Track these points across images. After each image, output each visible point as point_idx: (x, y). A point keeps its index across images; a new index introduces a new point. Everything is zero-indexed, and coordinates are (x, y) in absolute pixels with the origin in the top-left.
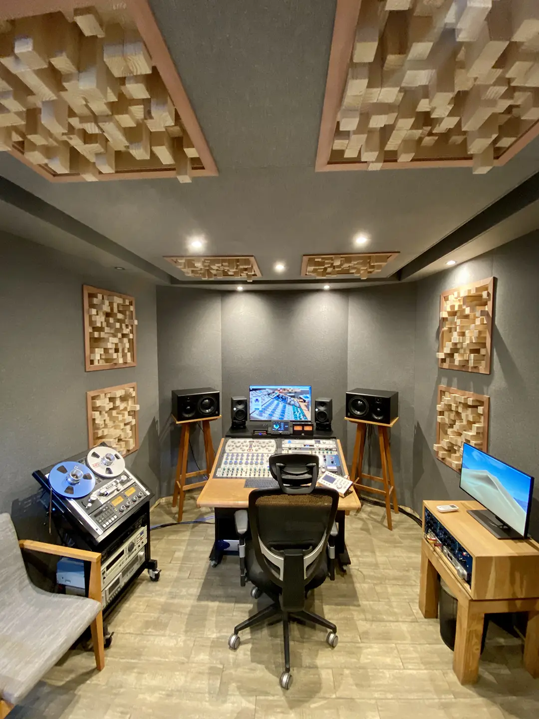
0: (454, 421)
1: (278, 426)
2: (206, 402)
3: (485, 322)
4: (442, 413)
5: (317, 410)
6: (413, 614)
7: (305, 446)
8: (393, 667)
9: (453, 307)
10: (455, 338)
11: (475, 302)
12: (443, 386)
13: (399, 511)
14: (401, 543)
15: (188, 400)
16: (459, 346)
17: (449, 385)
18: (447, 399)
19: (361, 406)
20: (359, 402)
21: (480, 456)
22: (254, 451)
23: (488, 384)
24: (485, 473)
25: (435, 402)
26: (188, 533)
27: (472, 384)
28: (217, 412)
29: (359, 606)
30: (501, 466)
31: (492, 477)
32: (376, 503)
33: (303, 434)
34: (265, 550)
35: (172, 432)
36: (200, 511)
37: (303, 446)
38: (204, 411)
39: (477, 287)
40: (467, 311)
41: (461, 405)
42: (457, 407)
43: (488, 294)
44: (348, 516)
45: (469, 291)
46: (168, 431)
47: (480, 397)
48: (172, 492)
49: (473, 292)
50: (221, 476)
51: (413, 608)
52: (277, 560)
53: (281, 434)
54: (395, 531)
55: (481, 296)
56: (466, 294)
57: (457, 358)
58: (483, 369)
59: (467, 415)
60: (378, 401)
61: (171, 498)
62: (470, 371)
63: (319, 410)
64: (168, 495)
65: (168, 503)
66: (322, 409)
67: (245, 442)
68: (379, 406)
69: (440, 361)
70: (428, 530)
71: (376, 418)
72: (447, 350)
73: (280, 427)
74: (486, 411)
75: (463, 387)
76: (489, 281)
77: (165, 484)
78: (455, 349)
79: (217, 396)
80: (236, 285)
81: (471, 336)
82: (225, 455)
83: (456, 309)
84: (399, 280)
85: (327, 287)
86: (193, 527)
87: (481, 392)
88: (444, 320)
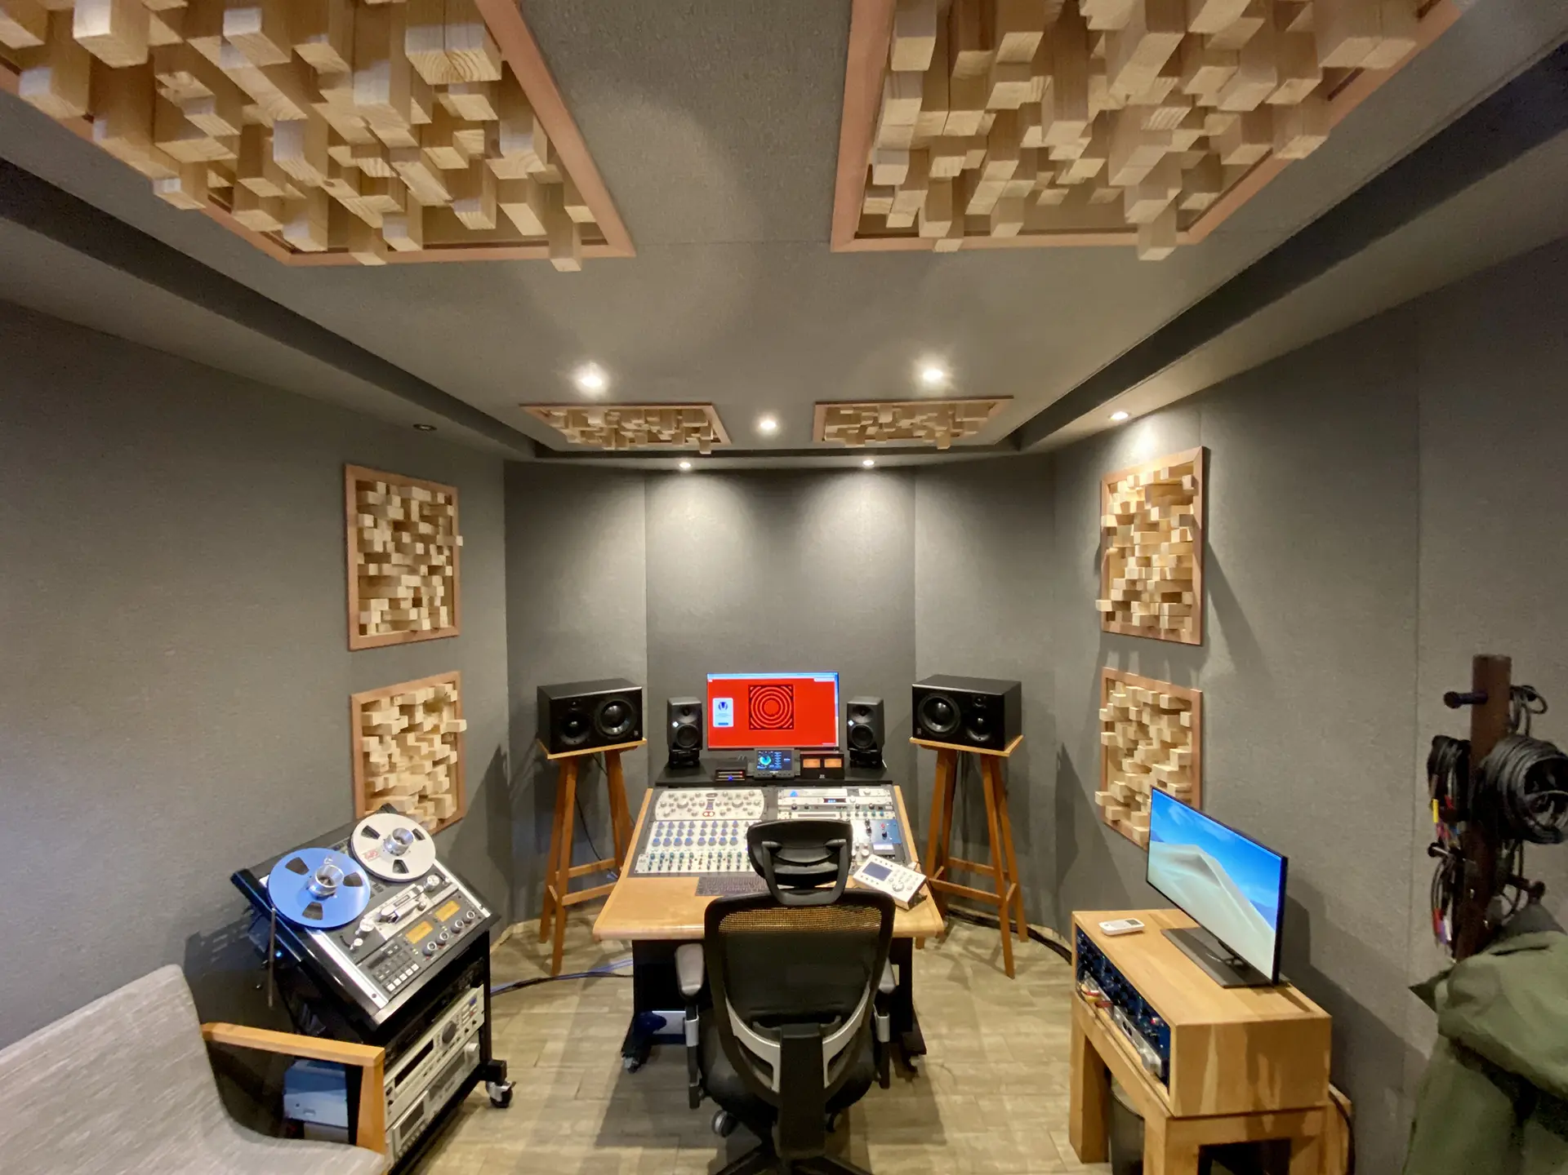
0: (1136, 743)
1: (770, 760)
2: (613, 710)
3: (1190, 538)
4: (1109, 726)
5: (851, 723)
6: (1057, 1156)
7: (826, 800)
9: (1125, 505)
10: (1132, 568)
11: (1169, 498)
12: (1110, 669)
13: (1030, 936)
14: (1031, 1004)
15: (574, 706)
16: (1139, 587)
17: (1124, 667)
18: (1119, 695)
19: (945, 712)
20: (940, 704)
21: (1184, 814)
22: (718, 816)
23: (1198, 665)
24: (1193, 850)
25: (1096, 702)
26: (575, 999)
27: (1167, 665)
28: (636, 733)
29: (943, 1143)
30: (1227, 836)
31: (1207, 858)
32: (980, 922)
33: (822, 776)
34: (740, 1029)
35: (538, 778)
36: (601, 950)
37: (822, 802)
38: (608, 731)
39: (1174, 465)
40: (1155, 514)
41: (1148, 710)
42: (1139, 713)
43: (1194, 482)
44: (922, 951)
45: (1157, 474)
46: (531, 775)
47: (1180, 692)
48: (539, 909)
49: (1164, 477)
50: (646, 871)
51: (1057, 1142)
52: (767, 1048)
53: (774, 776)
54: (1020, 979)
55: (1180, 484)
56: (1151, 481)
57: (1138, 611)
58: (1187, 634)
59: (1161, 729)
60: (979, 703)
61: (536, 924)
62: (1163, 638)
63: (855, 723)
64: (530, 916)
65: (530, 935)
66: (862, 720)
67: (698, 796)
68: (980, 712)
69: (1103, 614)
70: (1083, 974)
71: (975, 737)
72: (1117, 595)
73: (773, 762)
74: (1197, 722)
75: (1150, 672)
76: (1193, 454)
77: (523, 893)
78: (1133, 593)
79: (637, 695)
80: (677, 459)
81: (1163, 564)
82: (655, 825)
83: (1133, 510)
84: (1018, 446)
85: (869, 462)
86: (585, 986)
87: (1186, 682)
88: (1110, 531)
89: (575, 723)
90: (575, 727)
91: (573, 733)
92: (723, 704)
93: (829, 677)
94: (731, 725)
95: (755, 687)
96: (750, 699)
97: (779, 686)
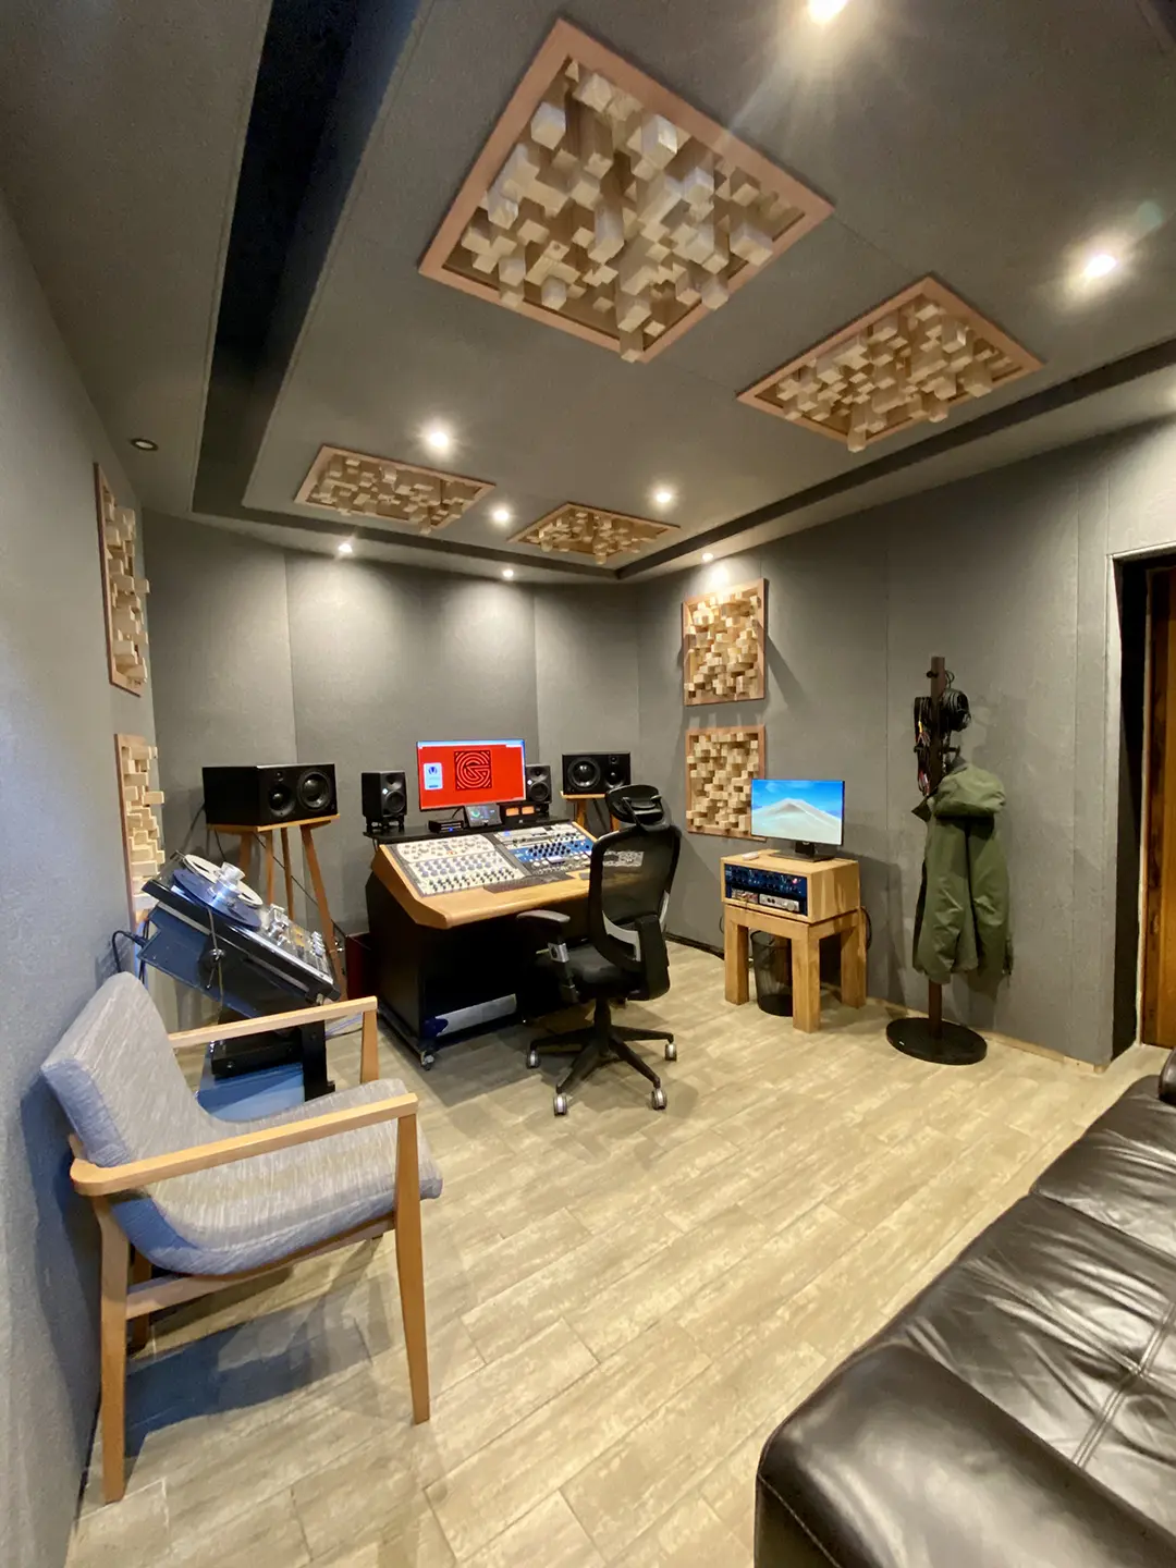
0: (713, 773)
1: (479, 813)
2: (311, 783)
3: (754, 635)
4: (694, 767)
5: (530, 782)
8: (744, 1048)
9: (705, 619)
10: (711, 659)
11: (739, 612)
12: (693, 730)
15: (278, 778)
16: (718, 670)
17: (703, 725)
18: (699, 748)
19: (587, 772)
20: (582, 765)
22: (459, 853)
23: (761, 710)
24: (787, 802)
25: (681, 753)
27: (739, 717)
28: (333, 807)
30: (804, 784)
31: (794, 802)
33: (521, 821)
34: (611, 928)
37: (531, 837)
38: (310, 804)
39: (743, 591)
40: (729, 622)
41: (726, 746)
42: (719, 751)
43: (758, 601)
45: (732, 597)
47: (752, 730)
49: (739, 597)
52: (630, 936)
53: (486, 824)
55: (750, 602)
56: (728, 601)
58: (754, 693)
59: (734, 757)
60: (612, 761)
62: (737, 699)
63: (533, 781)
66: (537, 779)
68: (613, 768)
69: (686, 695)
70: (731, 892)
71: (611, 786)
72: (699, 679)
73: (482, 814)
74: (762, 744)
75: (724, 723)
76: (758, 584)
78: (712, 675)
79: (329, 770)
81: (734, 658)
82: (411, 865)
83: (711, 621)
84: (619, 578)
87: (754, 723)
88: (691, 638)
89: (278, 795)
90: (278, 798)
91: (279, 805)
92: (433, 769)
93: (516, 744)
94: (440, 787)
95: (460, 753)
96: (456, 764)
97: (480, 752)
